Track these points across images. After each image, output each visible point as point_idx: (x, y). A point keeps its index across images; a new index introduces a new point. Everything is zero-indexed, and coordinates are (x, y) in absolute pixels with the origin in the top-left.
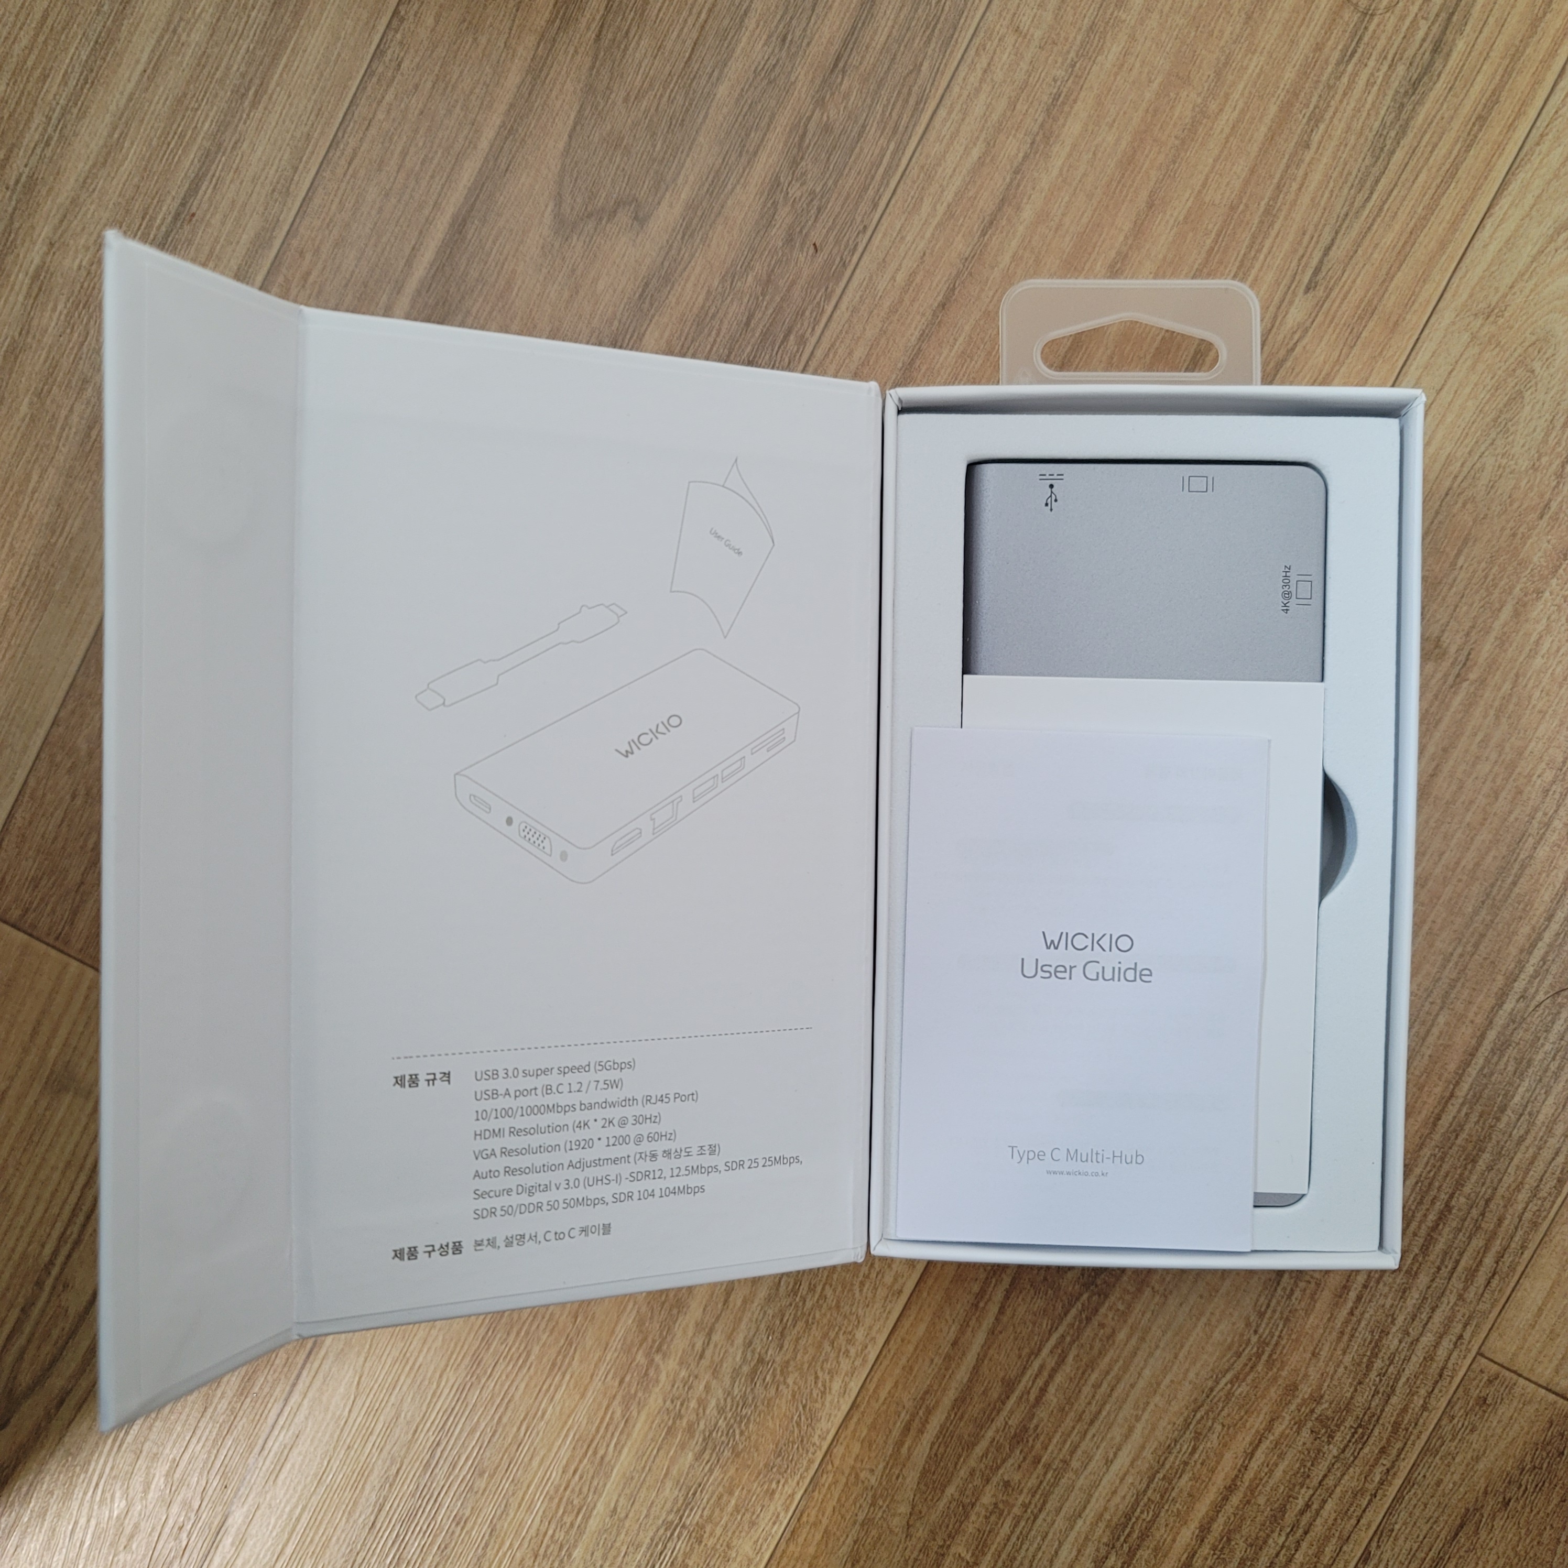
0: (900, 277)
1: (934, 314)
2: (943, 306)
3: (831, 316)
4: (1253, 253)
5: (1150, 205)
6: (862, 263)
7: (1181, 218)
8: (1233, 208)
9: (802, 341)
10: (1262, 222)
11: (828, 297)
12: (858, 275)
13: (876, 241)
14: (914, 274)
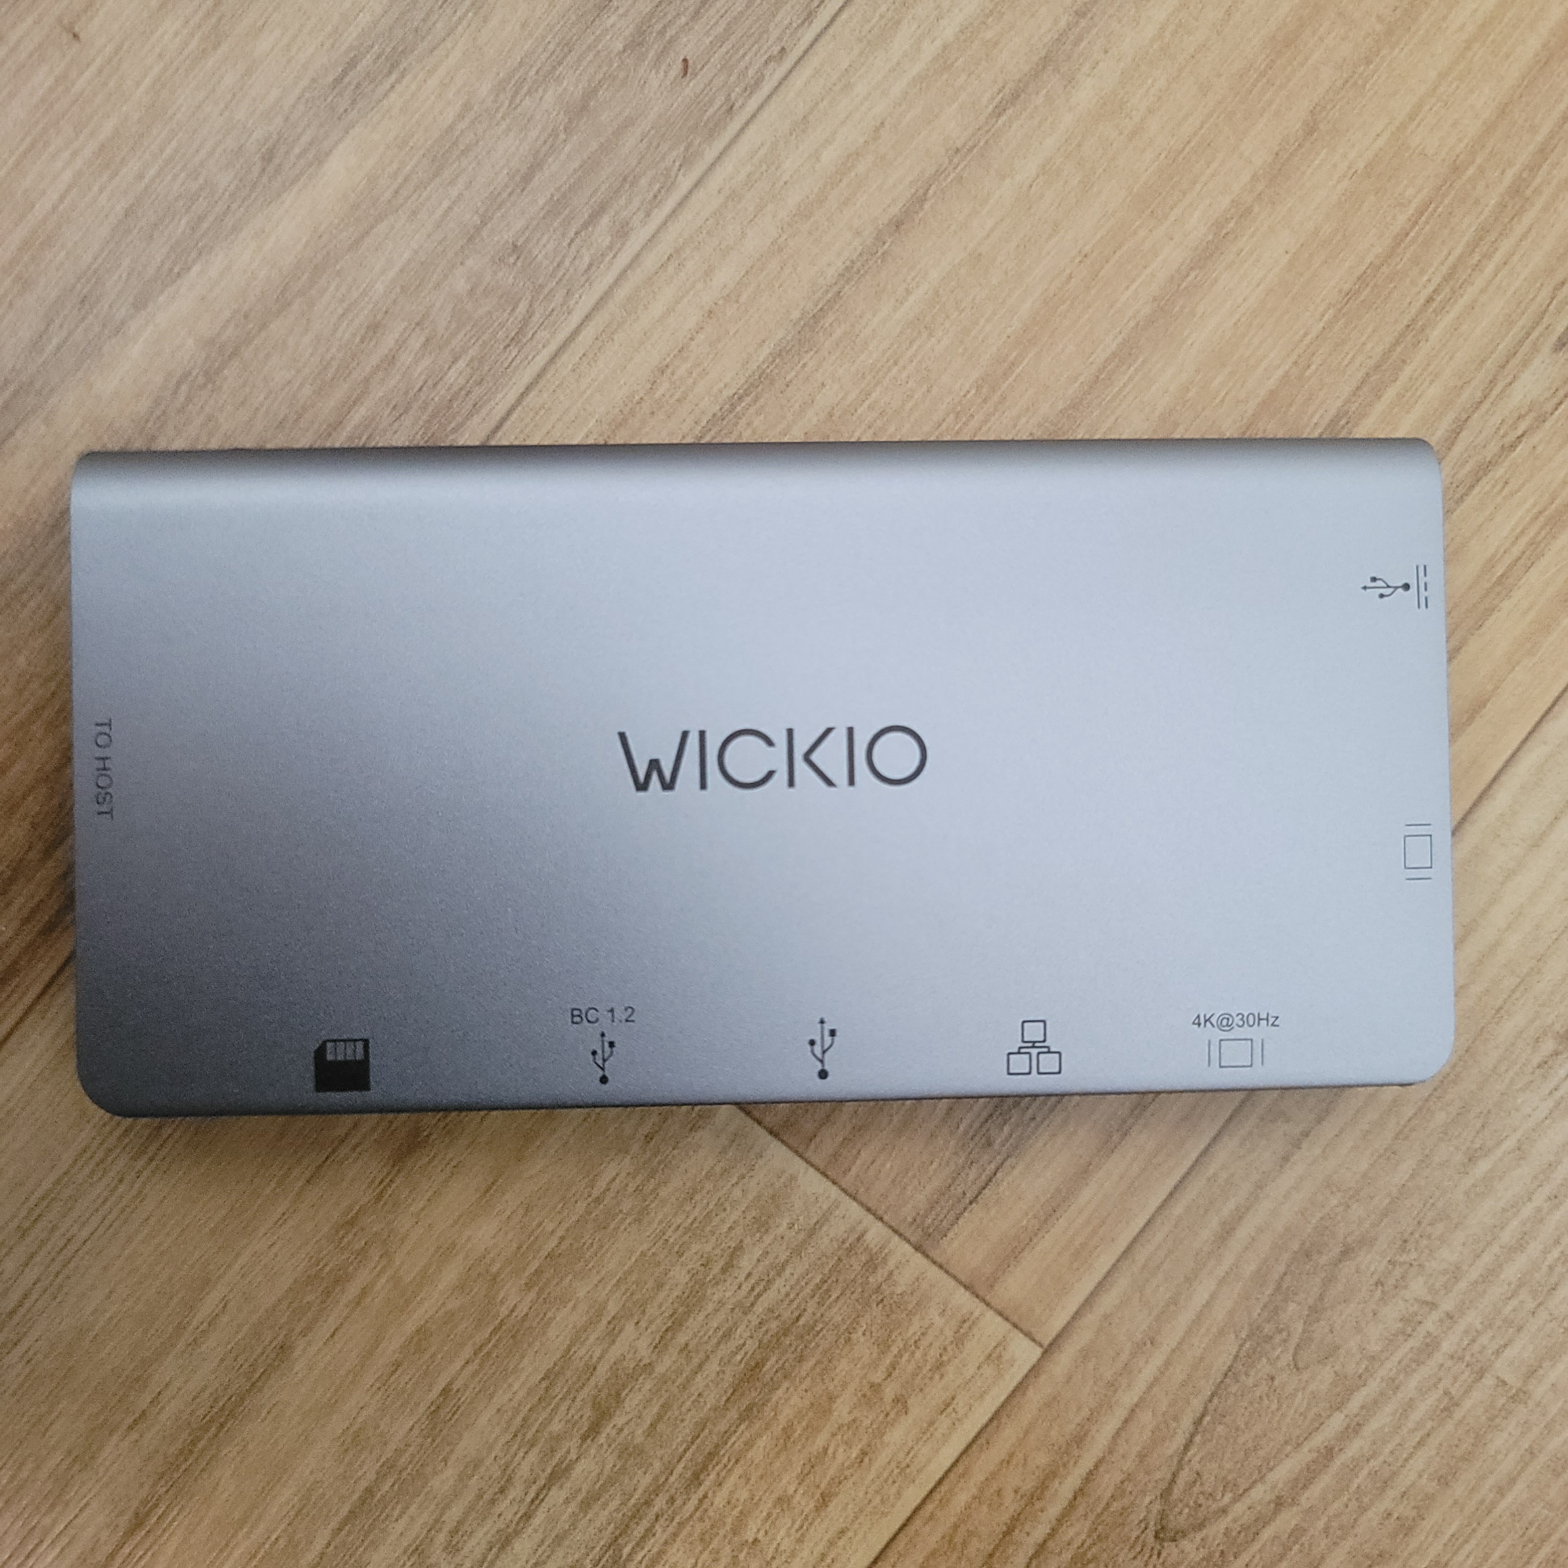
0: (830, 156)
1: (879, 238)
2: (898, 225)
3: (687, 197)
4: (1476, 257)
5: (1310, 129)
6: (765, 114)
7: (1361, 165)
8: (1456, 169)
9: (622, 232)
10: (1502, 206)
11: (687, 161)
12: (753, 136)
13: (799, 80)
14: (856, 155)
